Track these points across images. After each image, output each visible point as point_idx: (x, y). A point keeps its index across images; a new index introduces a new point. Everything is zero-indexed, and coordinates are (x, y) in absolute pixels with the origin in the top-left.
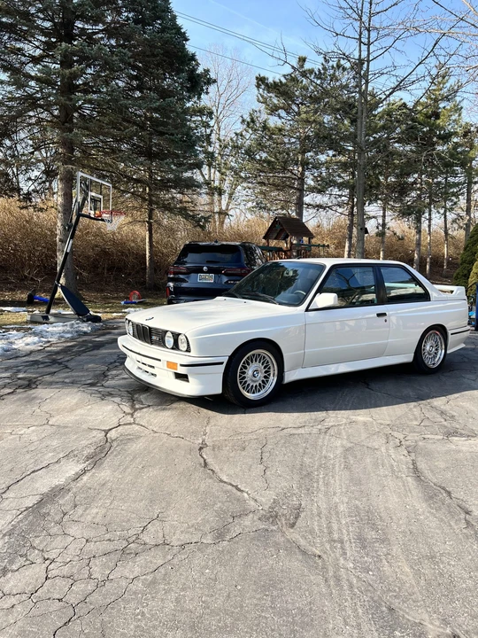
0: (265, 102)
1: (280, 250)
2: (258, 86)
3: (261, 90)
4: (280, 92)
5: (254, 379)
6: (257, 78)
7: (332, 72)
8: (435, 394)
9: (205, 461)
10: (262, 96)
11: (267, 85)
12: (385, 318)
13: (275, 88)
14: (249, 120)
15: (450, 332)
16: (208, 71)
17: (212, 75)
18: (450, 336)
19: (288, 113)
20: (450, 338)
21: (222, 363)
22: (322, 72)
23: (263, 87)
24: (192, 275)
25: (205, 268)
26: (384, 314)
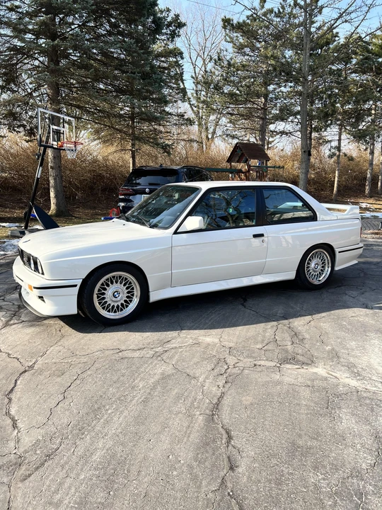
0: (232, 42)
1: (240, 171)
2: (225, 27)
3: (228, 31)
4: (245, 30)
5: (114, 299)
6: (223, 20)
7: (289, 10)
8: (303, 313)
9: (14, 387)
10: (230, 37)
11: (232, 25)
12: (262, 238)
13: (240, 27)
14: (216, 58)
15: (337, 250)
16: (178, 15)
17: (182, 19)
18: (337, 254)
19: (253, 51)
20: (338, 256)
21: (76, 286)
22: (281, 10)
23: (229, 27)
24: (138, 196)
25: (147, 190)
26: (262, 235)
